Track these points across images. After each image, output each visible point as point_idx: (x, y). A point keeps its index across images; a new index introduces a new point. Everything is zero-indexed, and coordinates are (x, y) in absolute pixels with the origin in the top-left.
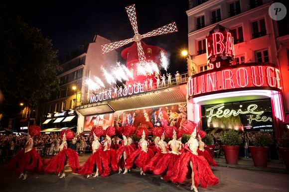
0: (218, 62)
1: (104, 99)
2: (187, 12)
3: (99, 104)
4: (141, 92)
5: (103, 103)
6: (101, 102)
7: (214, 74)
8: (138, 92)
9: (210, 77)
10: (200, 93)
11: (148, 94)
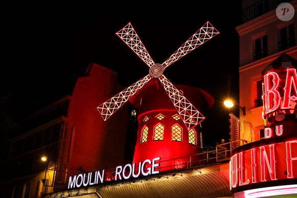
0: (279, 125)
1: (91, 184)
2: (236, 28)
3: (82, 192)
4: (154, 173)
5: (89, 191)
6: (86, 188)
7: (272, 148)
8: (149, 172)
9: (265, 152)
10: (247, 182)
11: (164, 179)
